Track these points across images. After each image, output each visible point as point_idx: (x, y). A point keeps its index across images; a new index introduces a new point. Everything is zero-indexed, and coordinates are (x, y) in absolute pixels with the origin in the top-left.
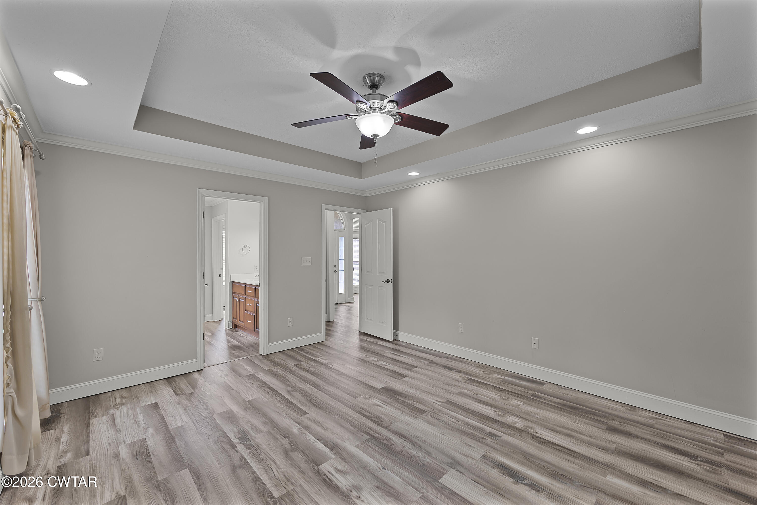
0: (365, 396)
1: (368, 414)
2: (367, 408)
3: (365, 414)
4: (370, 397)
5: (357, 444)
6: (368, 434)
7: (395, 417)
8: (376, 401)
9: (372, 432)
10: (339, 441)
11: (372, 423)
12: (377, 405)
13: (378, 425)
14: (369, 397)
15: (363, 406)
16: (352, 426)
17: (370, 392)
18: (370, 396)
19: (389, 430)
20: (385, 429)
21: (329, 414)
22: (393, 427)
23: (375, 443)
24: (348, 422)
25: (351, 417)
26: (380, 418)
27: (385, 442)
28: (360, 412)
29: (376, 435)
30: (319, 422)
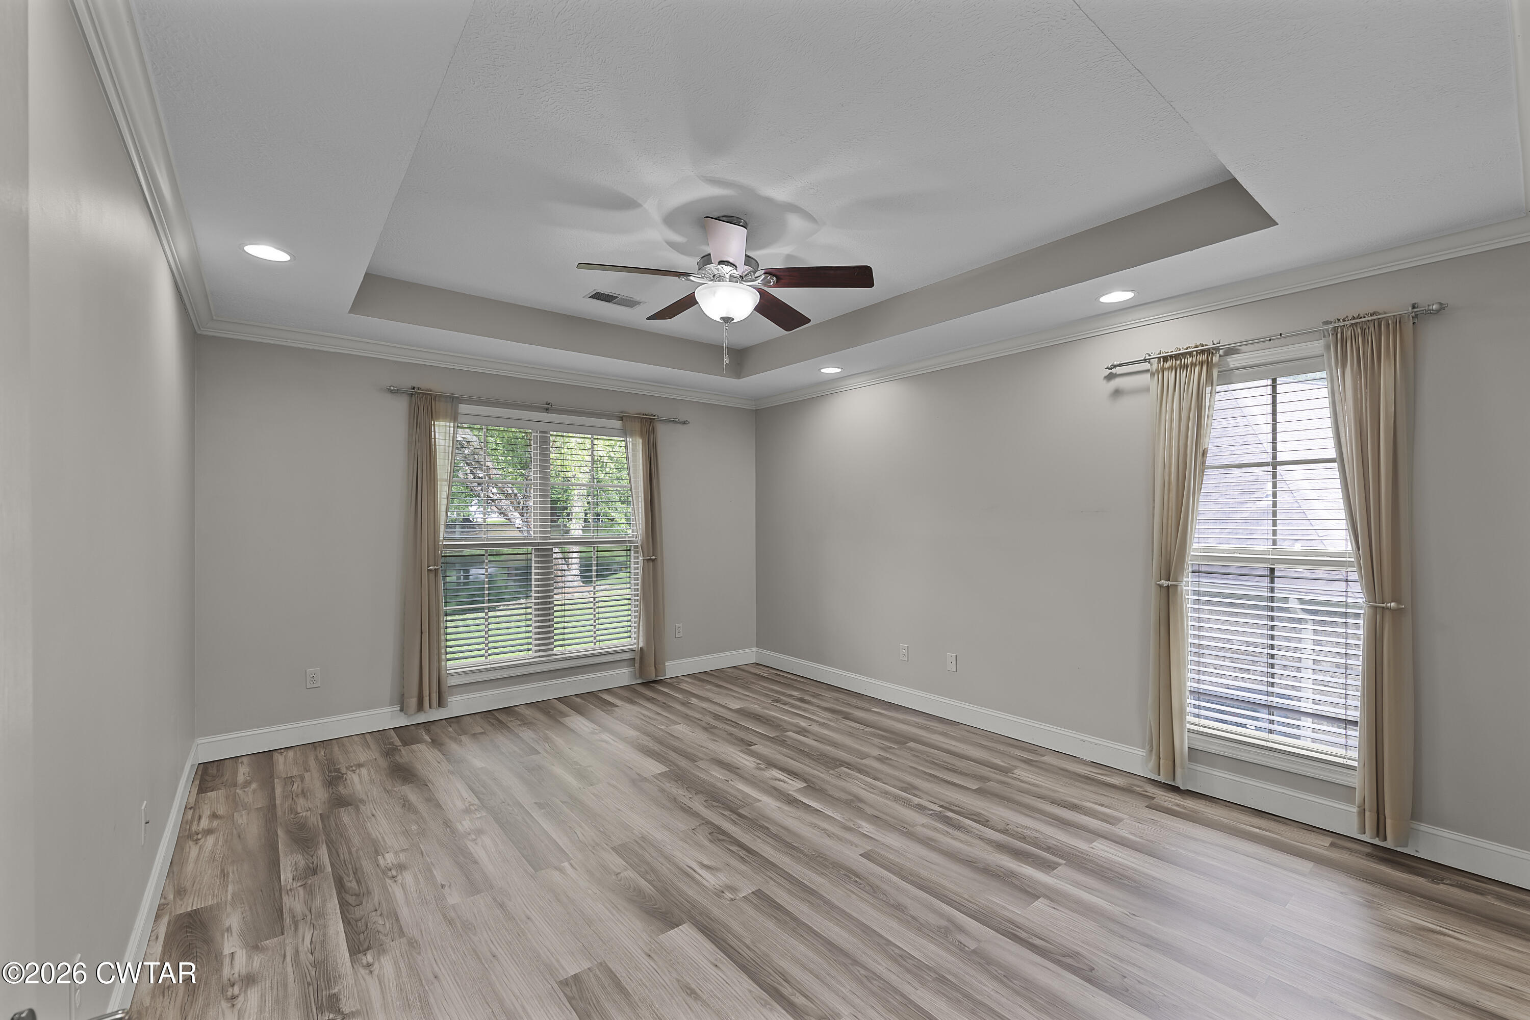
0: (732, 897)
1: (734, 848)
2: (734, 862)
3: (740, 849)
4: (719, 893)
5: (758, 804)
6: (740, 815)
7: (681, 840)
8: (711, 880)
9: (734, 817)
10: (786, 808)
11: (730, 832)
12: (710, 868)
13: (719, 828)
14: (723, 892)
15: (743, 867)
16: (767, 828)
17: (716, 912)
18: (719, 897)
19: (703, 819)
20: (710, 821)
21: (815, 851)
22: (694, 823)
23: (732, 803)
24: (775, 835)
25: (769, 843)
26: (713, 840)
27: (715, 804)
28: (751, 854)
29: (727, 813)
30: (829, 836)
